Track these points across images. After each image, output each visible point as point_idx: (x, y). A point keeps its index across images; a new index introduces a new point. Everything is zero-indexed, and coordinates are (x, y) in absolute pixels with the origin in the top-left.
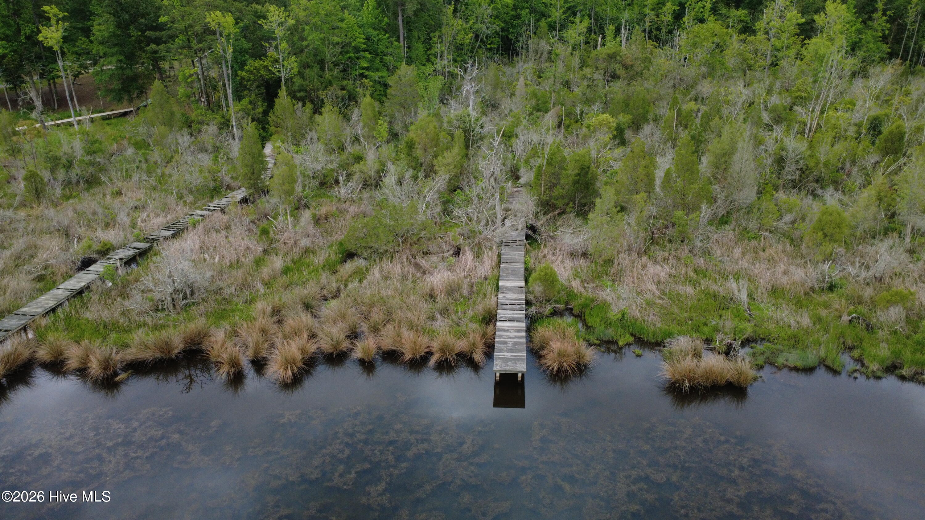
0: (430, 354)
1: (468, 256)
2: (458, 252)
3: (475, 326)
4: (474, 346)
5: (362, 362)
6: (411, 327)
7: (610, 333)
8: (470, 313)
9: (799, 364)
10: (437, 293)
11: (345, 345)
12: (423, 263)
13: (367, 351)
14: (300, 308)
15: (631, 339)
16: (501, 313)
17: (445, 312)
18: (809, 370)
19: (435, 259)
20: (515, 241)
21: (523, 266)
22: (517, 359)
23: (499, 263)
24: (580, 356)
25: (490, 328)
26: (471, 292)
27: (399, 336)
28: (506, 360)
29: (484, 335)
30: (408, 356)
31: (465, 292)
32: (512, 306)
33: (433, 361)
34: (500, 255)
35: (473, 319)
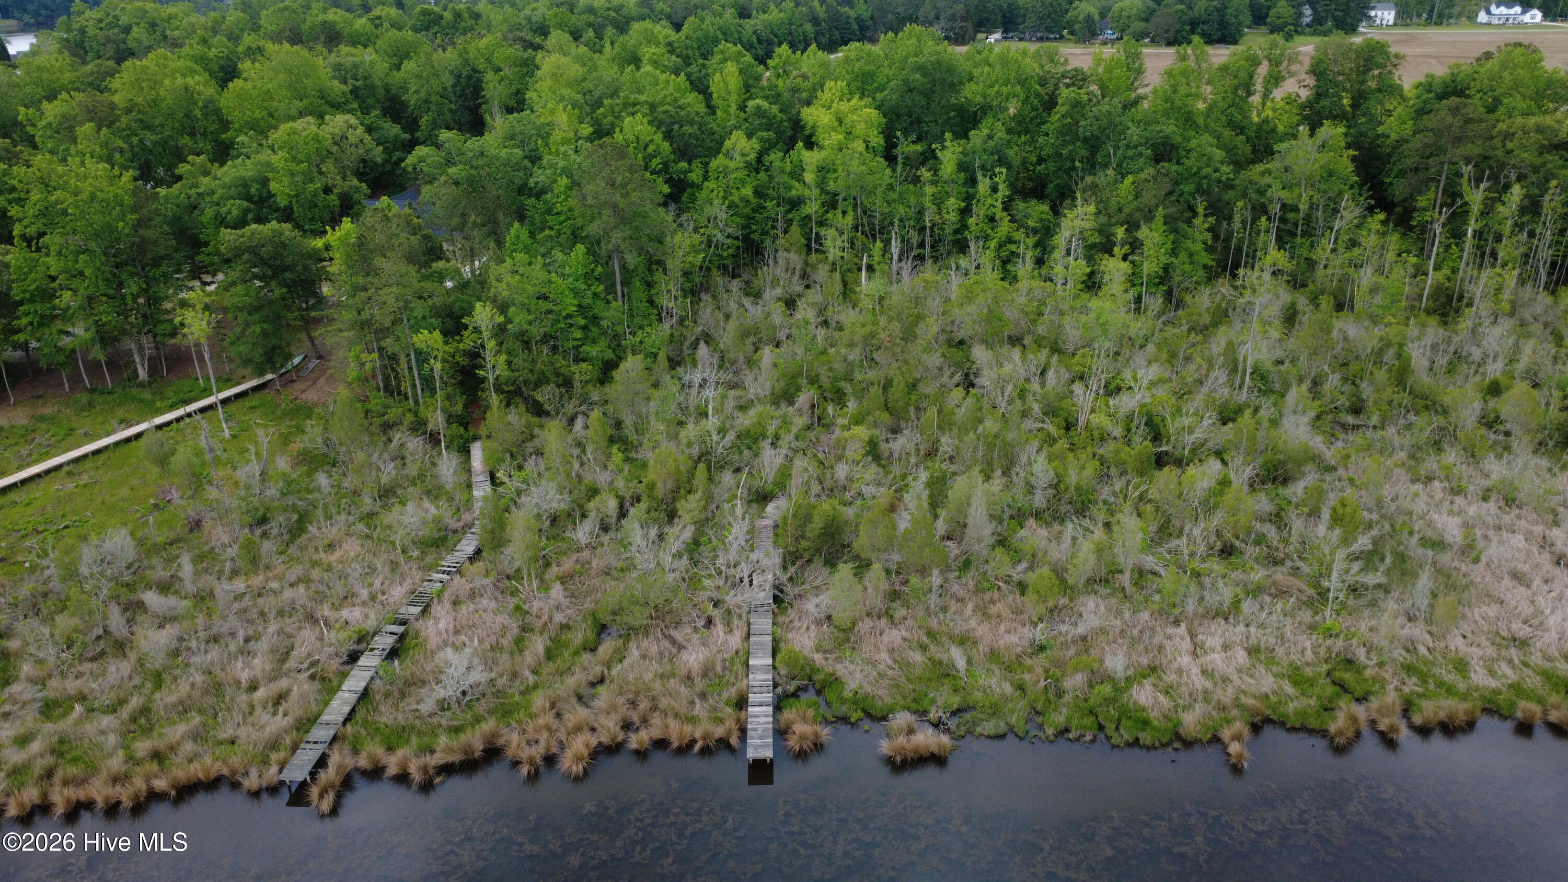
0: (693, 741)
1: (719, 630)
2: (709, 622)
3: (729, 710)
4: (730, 732)
5: (637, 752)
6: (676, 716)
7: (844, 710)
8: (725, 695)
9: (992, 733)
10: (694, 675)
11: (621, 737)
12: (677, 635)
13: (641, 743)
14: (574, 700)
15: (861, 715)
16: (752, 698)
17: (703, 696)
18: (1001, 737)
19: (688, 630)
20: (762, 605)
21: (770, 638)
22: (764, 746)
23: (748, 636)
24: (817, 735)
25: (743, 713)
26: (724, 668)
27: (667, 727)
28: (757, 747)
29: (738, 721)
30: (675, 745)
31: (719, 669)
32: (761, 689)
33: (697, 747)
34: (749, 624)
35: (728, 704)
